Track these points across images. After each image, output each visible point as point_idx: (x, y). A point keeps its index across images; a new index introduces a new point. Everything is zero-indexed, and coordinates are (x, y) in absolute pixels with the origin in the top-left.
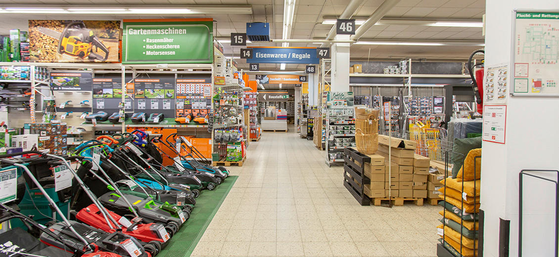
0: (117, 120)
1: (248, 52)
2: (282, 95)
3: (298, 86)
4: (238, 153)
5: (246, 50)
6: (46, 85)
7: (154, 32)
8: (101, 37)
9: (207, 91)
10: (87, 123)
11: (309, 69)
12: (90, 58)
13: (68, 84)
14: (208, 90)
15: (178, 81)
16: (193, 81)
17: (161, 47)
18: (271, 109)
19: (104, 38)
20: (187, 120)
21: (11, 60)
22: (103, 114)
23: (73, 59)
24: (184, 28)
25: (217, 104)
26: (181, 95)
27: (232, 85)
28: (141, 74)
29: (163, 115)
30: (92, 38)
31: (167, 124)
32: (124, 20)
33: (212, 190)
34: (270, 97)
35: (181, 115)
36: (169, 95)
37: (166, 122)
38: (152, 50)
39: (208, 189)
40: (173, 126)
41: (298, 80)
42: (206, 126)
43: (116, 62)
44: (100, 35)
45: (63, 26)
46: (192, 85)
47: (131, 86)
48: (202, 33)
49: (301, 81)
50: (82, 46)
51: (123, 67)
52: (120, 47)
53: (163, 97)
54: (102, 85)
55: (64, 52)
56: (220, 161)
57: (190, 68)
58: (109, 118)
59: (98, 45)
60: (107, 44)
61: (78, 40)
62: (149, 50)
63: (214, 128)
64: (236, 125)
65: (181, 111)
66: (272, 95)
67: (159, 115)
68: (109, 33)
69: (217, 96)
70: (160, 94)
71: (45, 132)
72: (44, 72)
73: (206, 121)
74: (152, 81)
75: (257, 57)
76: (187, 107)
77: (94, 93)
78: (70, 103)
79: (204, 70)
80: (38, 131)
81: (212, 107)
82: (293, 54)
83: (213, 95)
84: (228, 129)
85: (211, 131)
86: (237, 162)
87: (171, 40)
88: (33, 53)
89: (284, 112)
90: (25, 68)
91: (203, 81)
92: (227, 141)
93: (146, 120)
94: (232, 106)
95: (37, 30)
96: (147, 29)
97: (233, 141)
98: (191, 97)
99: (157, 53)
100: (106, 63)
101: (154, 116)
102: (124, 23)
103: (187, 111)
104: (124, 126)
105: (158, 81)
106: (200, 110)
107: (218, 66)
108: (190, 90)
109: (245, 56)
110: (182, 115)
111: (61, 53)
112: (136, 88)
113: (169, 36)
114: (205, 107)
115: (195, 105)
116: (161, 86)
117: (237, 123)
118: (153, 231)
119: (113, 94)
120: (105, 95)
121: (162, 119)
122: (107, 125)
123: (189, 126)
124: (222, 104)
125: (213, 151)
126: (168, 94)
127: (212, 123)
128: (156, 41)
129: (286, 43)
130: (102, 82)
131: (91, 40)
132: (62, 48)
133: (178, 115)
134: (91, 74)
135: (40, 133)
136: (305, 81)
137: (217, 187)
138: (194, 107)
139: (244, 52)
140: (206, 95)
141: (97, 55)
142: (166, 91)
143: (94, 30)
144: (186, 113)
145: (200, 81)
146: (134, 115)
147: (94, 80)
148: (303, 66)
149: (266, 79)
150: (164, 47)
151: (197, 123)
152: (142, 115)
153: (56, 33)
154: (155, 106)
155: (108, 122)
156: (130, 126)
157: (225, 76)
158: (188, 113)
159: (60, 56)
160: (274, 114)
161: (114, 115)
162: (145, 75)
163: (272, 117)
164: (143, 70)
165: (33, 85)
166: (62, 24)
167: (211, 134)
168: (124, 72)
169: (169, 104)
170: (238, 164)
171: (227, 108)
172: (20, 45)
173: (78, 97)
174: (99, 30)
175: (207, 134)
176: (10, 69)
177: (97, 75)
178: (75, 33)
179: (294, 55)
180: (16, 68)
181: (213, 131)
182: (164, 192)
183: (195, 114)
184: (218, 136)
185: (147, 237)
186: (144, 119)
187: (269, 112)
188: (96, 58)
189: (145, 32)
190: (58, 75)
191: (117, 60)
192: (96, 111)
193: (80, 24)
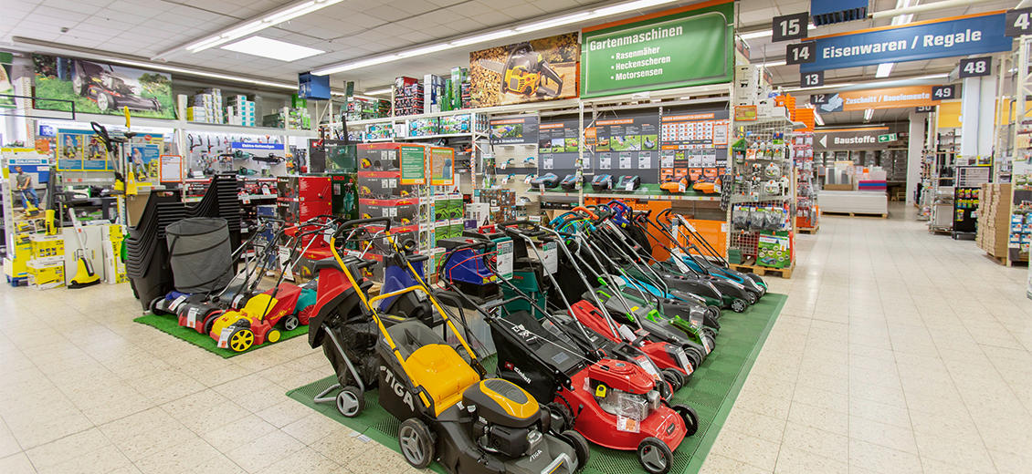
0: (573, 185)
1: (806, 49)
2: (872, 134)
3: (925, 111)
4: (783, 251)
5: (800, 47)
6: (485, 138)
7: (628, 40)
8: (552, 62)
9: (721, 135)
10: (533, 190)
11: (970, 68)
12: (539, 94)
13: (510, 135)
14: (722, 132)
15: (665, 119)
16: (692, 117)
17: (638, 64)
18: (841, 167)
19: (556, 62)
20: (682, 187)
21: (452, 108)
22: (552, 178)
23: (517, 98)
24: (678, 25)
25: (740, 158)
26: (670, 143)
27: (773, 120)
28: (604, 112)
29: (639, 179)
30: (540, 64)
31: (647, 194)
32: (583, 29)
33: (740, 312)
34: (837, 141)
35: (669, 179)
36: (649, 145)
37: (644, 189)
38: (624, 72)
39: (733, 310)
40: (657, 197)
41: (928, 96)
42: (715, 199)
43: (573, 97)
44: (552, 59)
45: (506, 53)
46: (689, 125)
47: (592, 133)
48: (713, 27)
49: (935, 98)
50: (529, 79)
51: (581, 104)
52: (578, 73)
53: (638, 148)
54: (550, 133)
55: (508, 90)
56: (742, 263)
57: (683, 95)
58: (562, 183)
59: (549, 74)
60: (560, 71)
61: (524, 70)
62: (619, 72)
63: (731, 202)
64: (777, 198)
65: (669, 172)
66: (842, 136)
67: (634, 178)
68: (561, 53)
69: (741, 143)
70: (634, 142)
71: (495, 201)
72: (485, 120)
73: (717, 189)
74: (621, 122)
75: (825, 57)
76: (680, 164)
77: (540, 147)
78: (511, 162)
79: (710, 96)
80: (488, 199)
81: (729, 163)
82: (926, 37)
83: (732, 142)
84: (762, 204)
85: (726, 207)
86: (780, 270)
87: (655, 50)
88: (474, 96)
89: (879, 173)
90: (466, 117)
91: (711, 116)
92: (759, 228)
93: (613, 186)
94: (772, 161)
95: (478, 64)
96: (616, 37)
97: (772, 229)
98: (688, 147)
99: (632, 76)
100: (559, 99)
101: (626, 180)
102: (583, 34)
103: (679, 172)
104: (581, 196)
105: (631, 121)
106: (703, 169)
107: (743, 85)
108: (686, 134)
109: (796, 59)
110: (671, 179)
111: (504, 91)
112: (599, 135)
113: (651, 43)
114: (713, 165)
115: (694, 161)
116: (635, 131)
117: (780, 194)
118: (670, 354)
119: (565, 147)
120: (554, 149)
121: (637, 185)
122: (559, 194)
123: (684, 198)
124: (751, 158)
125: (728, 244)
126: (647, 143)
127: (729, 193)
128: (631, 55)
129: (902, 17)
130: (551, 129)
131: (539, 68)
132: (505, 84)
133: (663, 178)
134: (536, 118)
135: (490, 202)
136: (952, 97)
137: (749, 308)
138: (693, 165)
139: (796, 50)
140: (718, 141)
141: (548, 90)
142: (644, 137)
143: (543, 52)
144: (677, 175)
145: (705, 116)
146: (596, 178)
147: (541, 127)
148: (952, 63)
149: (835, 102)
150: (644, 63)
151: (700, 192)
152: (607, 179)
153: (497, 64)
154: (626, 163)
155: (559, 188)
156: (590, 195)
157: (756, 103)
158: (680, 175)
159: (504, 97)
160: (850, 177)
161: (568, 179)
162: (610, 114)
163: (846, 184)
164: (607, 105)
165: (474, 139)
166: (506, 50)
167: (726, 212)
168: (581, 111)
169: (648, 160)
170: (781, 273)
171: (760, 166)
172: (461, 87)
173: (522, 153)
174: (548, 52)
175: (718, 213)
176: (452, 119)
177: (544, 119)
178: (520, 60)
179: (928, 40)
180: (457, 118)
181: (729, 208)
182: (667, 301)
183: (694, 176)
184: (741, 218)
185: (662, 361)
186: (610, 185)
187: (838, 173)
188: (545, 94)
189: (613, 43)
190: (499, 122)
191: (573, 93)
192: (543, 172)
193: (526, 46)
